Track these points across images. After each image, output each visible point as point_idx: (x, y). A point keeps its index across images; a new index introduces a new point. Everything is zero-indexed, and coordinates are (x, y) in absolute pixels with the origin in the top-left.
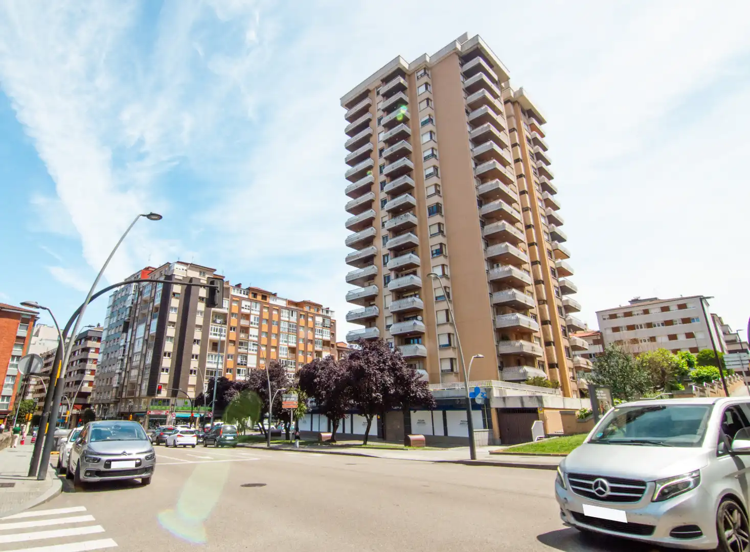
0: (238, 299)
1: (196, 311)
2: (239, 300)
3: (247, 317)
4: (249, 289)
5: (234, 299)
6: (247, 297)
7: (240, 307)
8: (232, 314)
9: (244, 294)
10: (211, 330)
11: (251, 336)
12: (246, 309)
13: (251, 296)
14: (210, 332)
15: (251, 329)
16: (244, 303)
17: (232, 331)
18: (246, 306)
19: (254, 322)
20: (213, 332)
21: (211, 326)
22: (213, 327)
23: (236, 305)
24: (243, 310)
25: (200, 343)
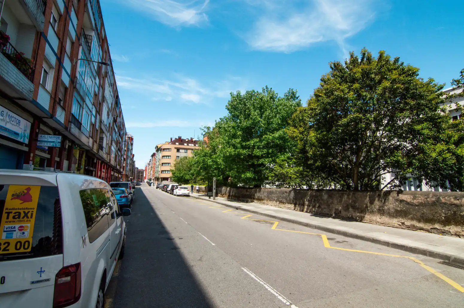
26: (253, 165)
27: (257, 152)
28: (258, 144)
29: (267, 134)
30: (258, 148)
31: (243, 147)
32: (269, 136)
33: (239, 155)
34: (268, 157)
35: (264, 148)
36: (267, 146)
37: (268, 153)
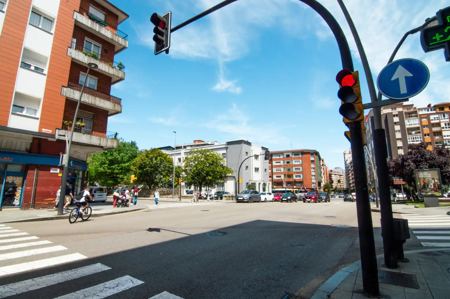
0: (426, 116)
1: (394, 131)
2: (428, 116)
3: (438, 125)
4: (435, 106)
5: (422, 116)
6: (434, 112)
7: (429, 120)
8: (424, 126)
9: (431, 110)
10: (409, 139)
11: (445, 136)
12: (435, 120)
13: (438, 110)
14: (408, 140)
15: (443, 132)
16: (432, 117)
17: (427, 136)
18: (435, 118)
19: (445, 127)
20: (410, 140)
21: (408, 137)
22: (410, 137)
23: (425, 120)
24: (432, 122)
25: (403, 148)
26: (113, 177)
27: (116, 171)
28: (117, 168)
29: (122, 164)
30: (117, 169)
31: (109, 169)
32: (123, 165)
33: (106, 172)
34: (122, 174)
35: (120, 169)
36: (121, 169)
37: (122, 172)
